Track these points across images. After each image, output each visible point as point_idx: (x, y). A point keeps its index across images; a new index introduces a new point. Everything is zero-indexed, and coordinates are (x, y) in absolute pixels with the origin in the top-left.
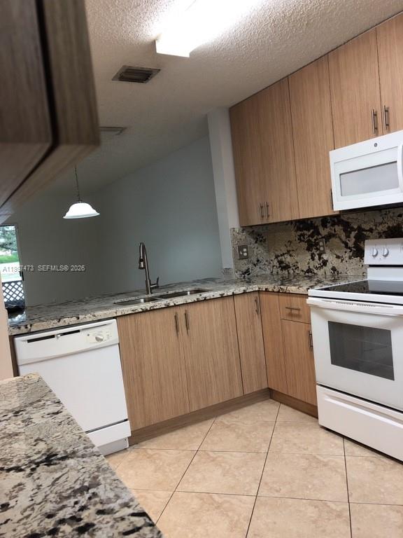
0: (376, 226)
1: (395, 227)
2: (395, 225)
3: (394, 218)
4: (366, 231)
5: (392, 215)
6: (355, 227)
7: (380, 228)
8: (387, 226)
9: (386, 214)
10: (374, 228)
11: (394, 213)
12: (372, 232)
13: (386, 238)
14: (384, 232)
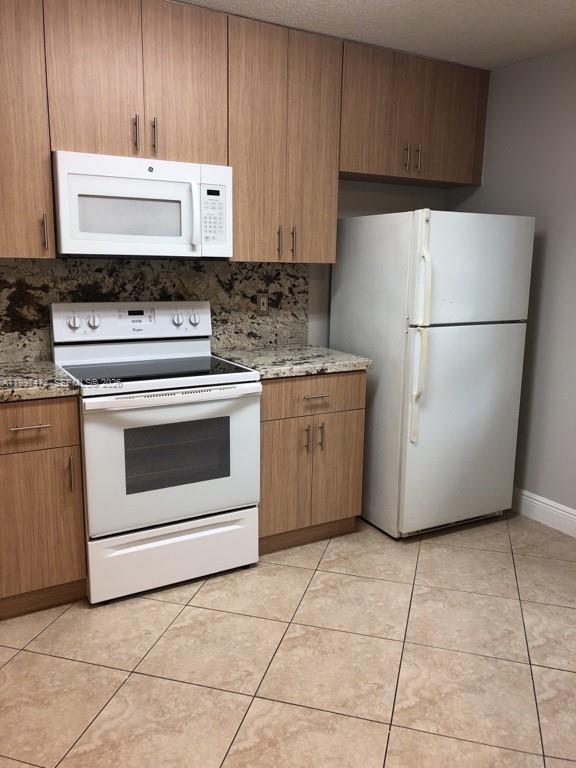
0: (55, 282)
1: (90, 286)
2: (90, 283)
3: (90, 273)
4: (35, 289)
5: (86, 268)
6: (12, 280)
7: (62, 287)
8: (76, 283)
9: (74, 266)
10: (51, 285)
11: (89, 266)
12: (47, 292)
13: (74, 301)
14: (70, 293)
